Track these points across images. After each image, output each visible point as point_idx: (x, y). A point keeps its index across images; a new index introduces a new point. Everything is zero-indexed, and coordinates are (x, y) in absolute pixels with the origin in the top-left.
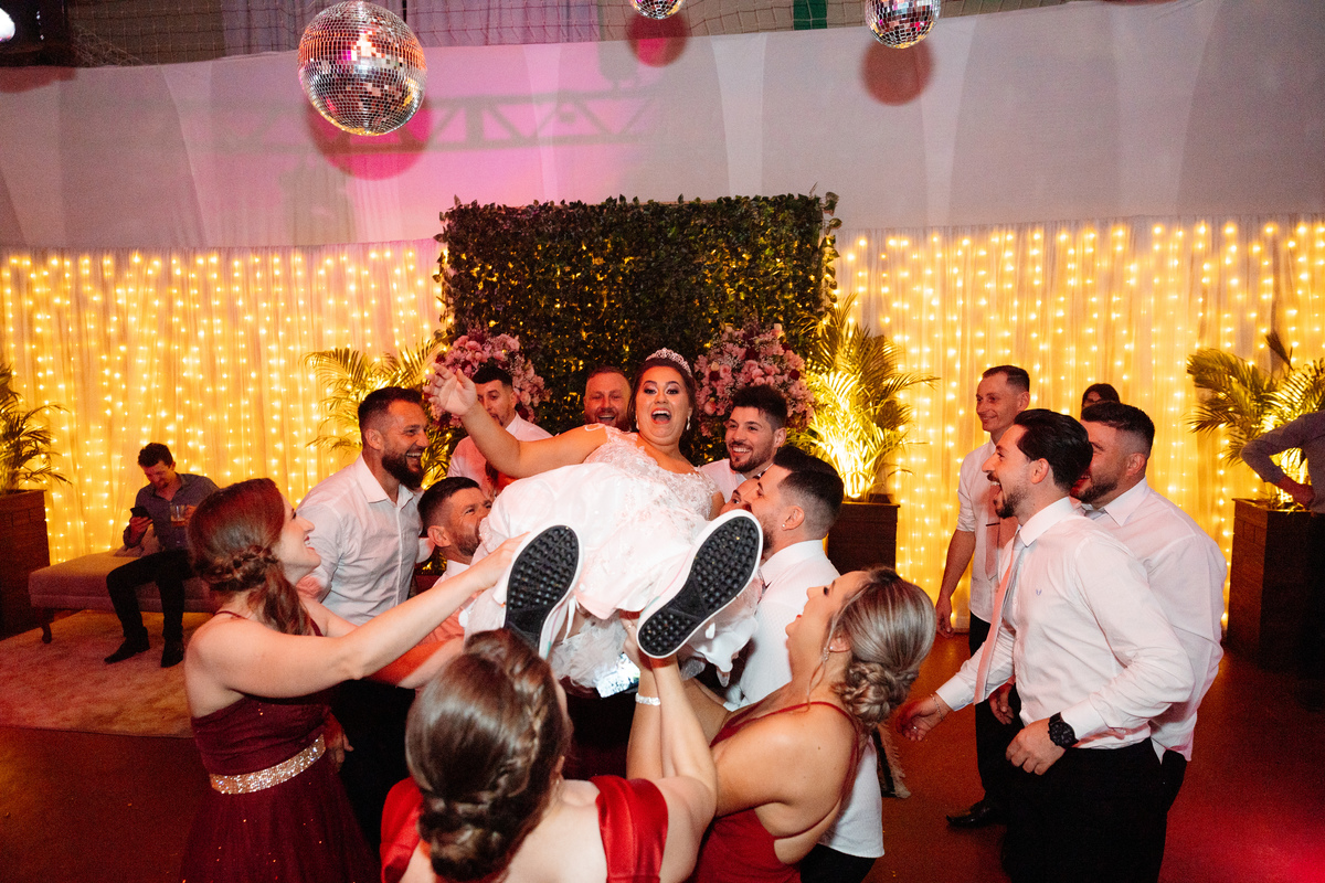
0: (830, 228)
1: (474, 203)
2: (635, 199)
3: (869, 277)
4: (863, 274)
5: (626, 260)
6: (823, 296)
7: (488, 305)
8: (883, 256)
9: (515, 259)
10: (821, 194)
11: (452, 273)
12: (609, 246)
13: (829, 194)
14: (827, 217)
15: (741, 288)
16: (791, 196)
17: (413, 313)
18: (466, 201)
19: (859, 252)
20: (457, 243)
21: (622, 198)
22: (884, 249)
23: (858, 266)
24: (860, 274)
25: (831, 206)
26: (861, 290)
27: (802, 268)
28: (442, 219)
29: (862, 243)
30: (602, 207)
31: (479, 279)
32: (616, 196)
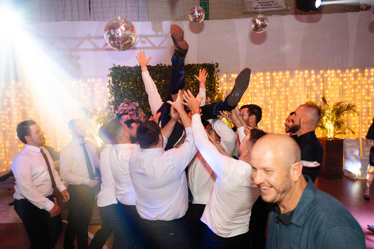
0: (217, 72)
1: (119, 66)
2: (165, 64)
3: (227, 84)
4: (225, 84)
5: (163, 81)
6: (216, 90)
7: (124, 94)
8: (231, 79)
9: (132, 81)
10: (214, 63)
11: (113, 85)
12: (158, 77)
13: (216, 63)
14: (216, 69)
15: (194, 88)
16: (206, 64)
17: (101, 97)
18: (117, 65)
19: (224, 78)
20: (115, 77)
21: (161, 64)
22: (231, 77)
23: (224, 82)
25: (217, 66)
26: (225, 88)
27: (210, 82)
28: (110, 70)
29: (225, 76)
30: (156, 67)
31: (121, 86)
32: (159, 64)
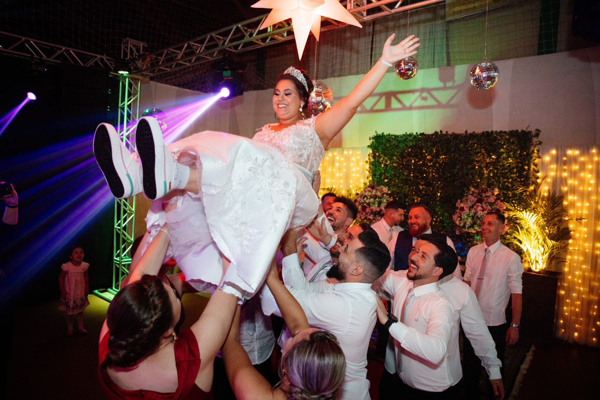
0: (536, 145)
1: (383, 133)
2: (447, 132)
3: (557, 168)
4: (553, 166)
5: (441, 157)
6: (531, 176)
7: (384, 173)
8: (565, 159)
9: (397, 156)
10: (532, 129)
11: (372, 160)
12: (434, 151)
13: (537, 130)
14: (535, 140)
15: (490, 171)
16: (517, 131)
17: (358, 175)
18: (380, 133)
19: (552, 156)
20: (375, 148)
21: (441, 131)
22: (565, 155)
23: (551, 163)
24: (552, 166)
25: (537, 135)
26: (552, 174)
27: (520, 163)
28: (370, 139)
29: (554, 152)
30: (432, 135)
31: (382, 163)
32: (438, 131)
